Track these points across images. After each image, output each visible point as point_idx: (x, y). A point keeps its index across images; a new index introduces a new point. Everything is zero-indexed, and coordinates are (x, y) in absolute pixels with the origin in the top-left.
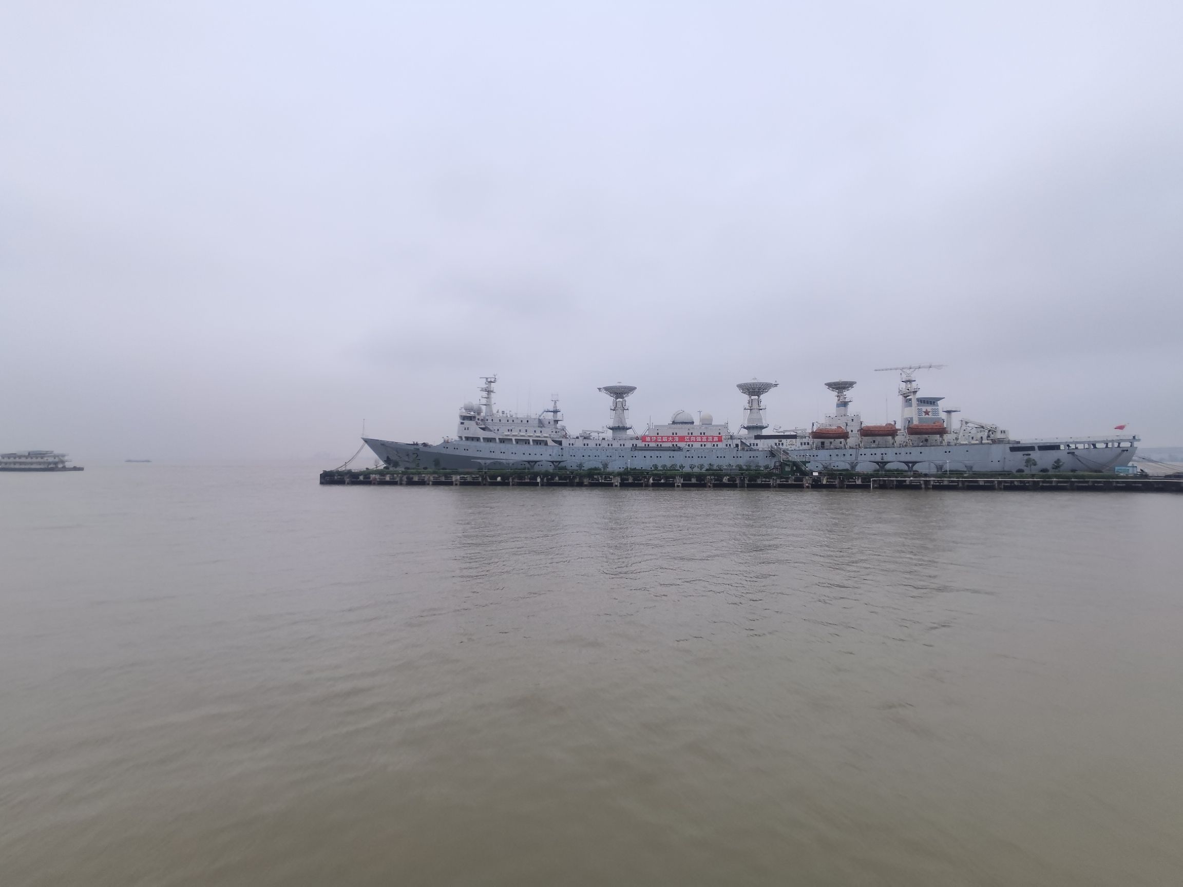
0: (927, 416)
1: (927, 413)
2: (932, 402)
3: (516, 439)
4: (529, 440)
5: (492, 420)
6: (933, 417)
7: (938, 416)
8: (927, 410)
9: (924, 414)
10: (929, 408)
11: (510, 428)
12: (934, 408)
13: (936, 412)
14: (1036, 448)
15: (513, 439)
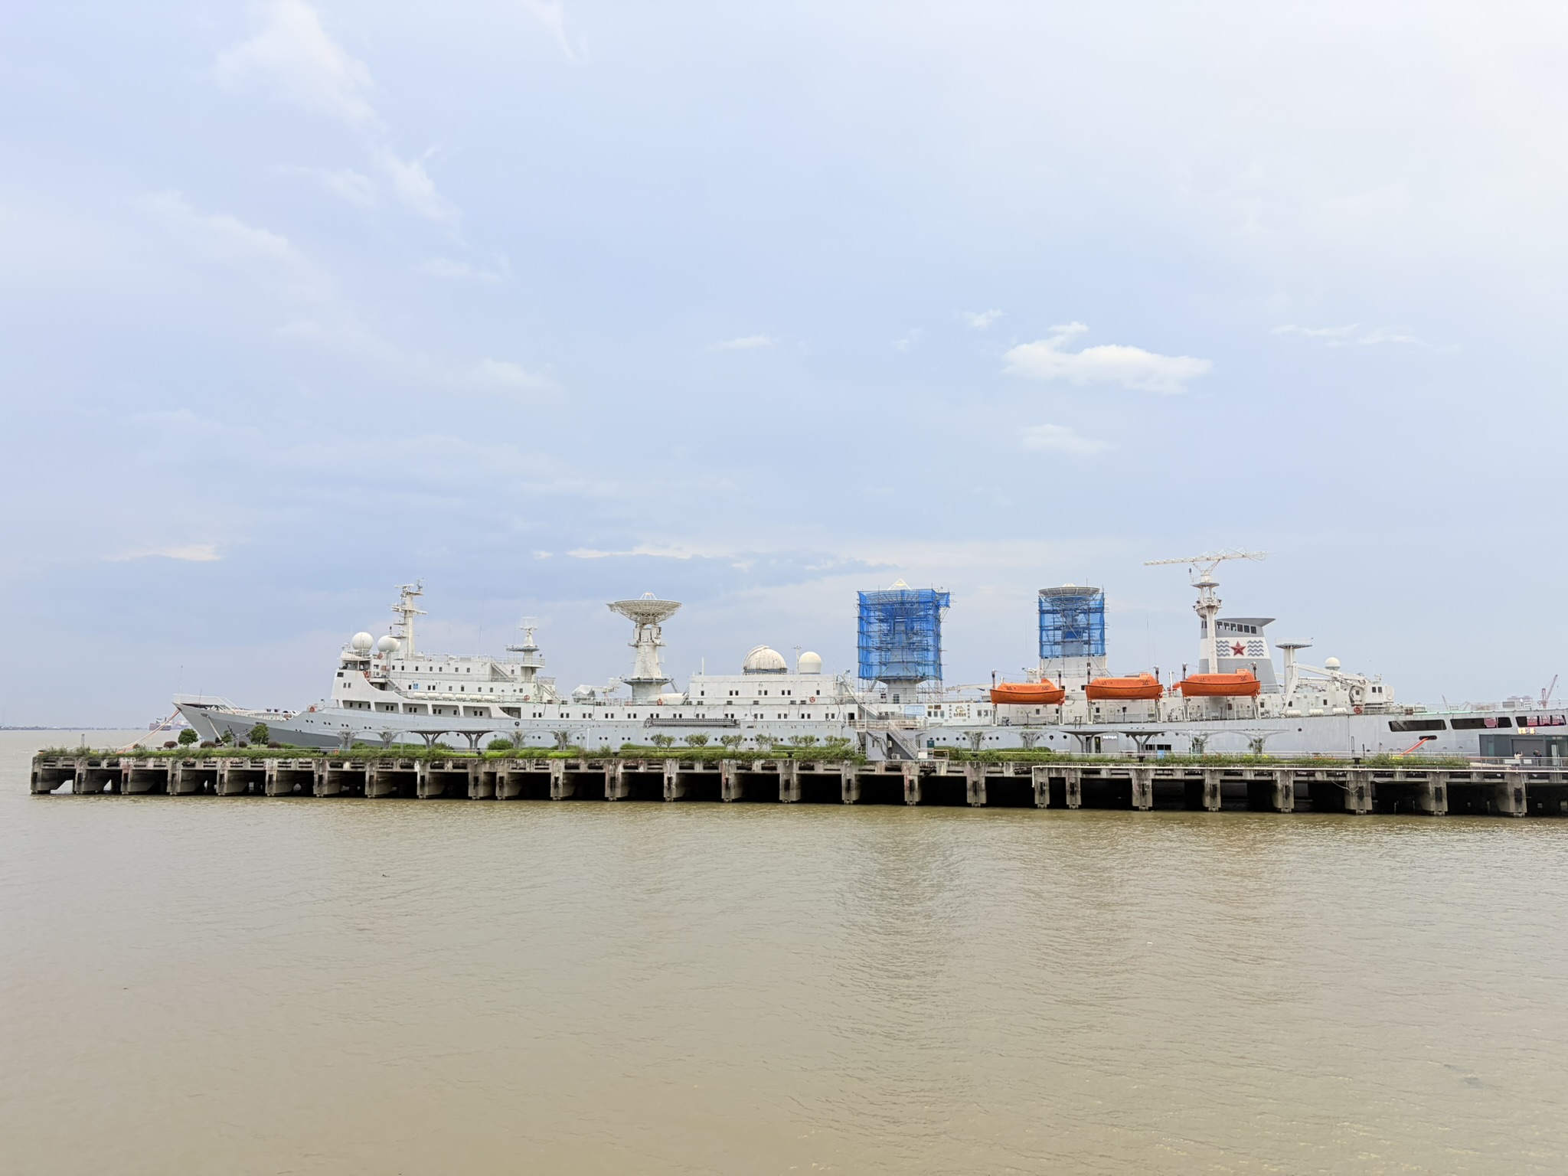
0: (1239, 656)
1: (1238, 650)
2: (1249, 627)
3: (433, 706)
4: (457, 707)
5: (403, 668)
6: (1251, 657)
7: (1261, 657)
8: (1238, 644)
9: (1232, 652)
10: (1244, 640)
11: (432, 684)
12: (1252, 639)
13: (1257, 648)
14: (1448, 724)
15: (430, 704)
